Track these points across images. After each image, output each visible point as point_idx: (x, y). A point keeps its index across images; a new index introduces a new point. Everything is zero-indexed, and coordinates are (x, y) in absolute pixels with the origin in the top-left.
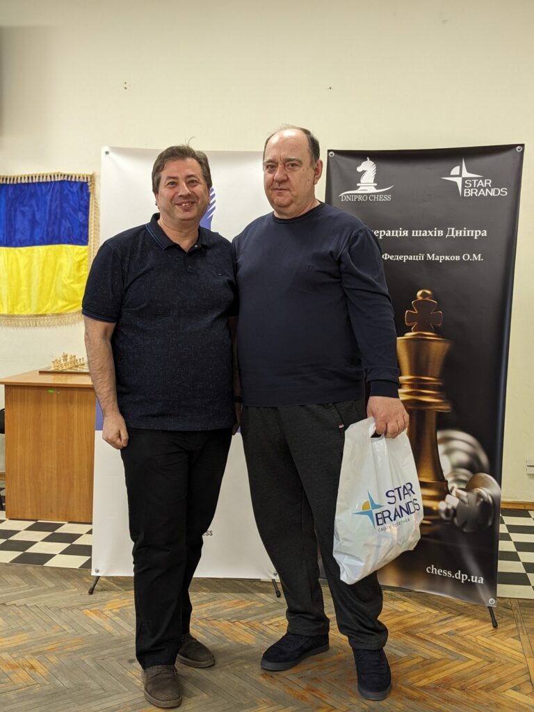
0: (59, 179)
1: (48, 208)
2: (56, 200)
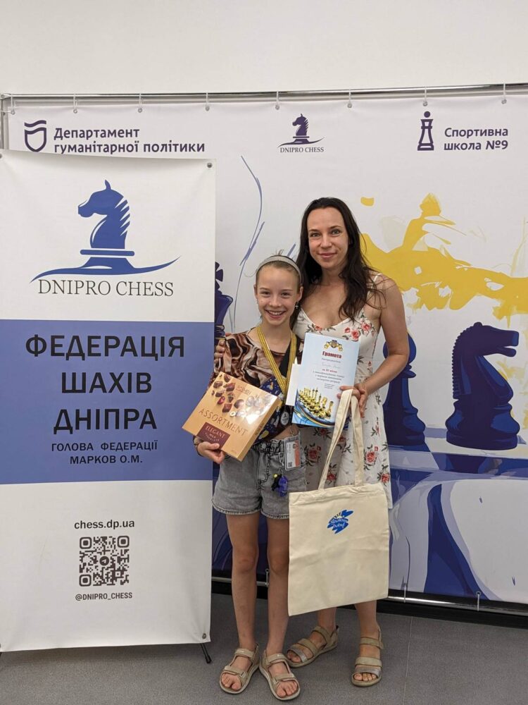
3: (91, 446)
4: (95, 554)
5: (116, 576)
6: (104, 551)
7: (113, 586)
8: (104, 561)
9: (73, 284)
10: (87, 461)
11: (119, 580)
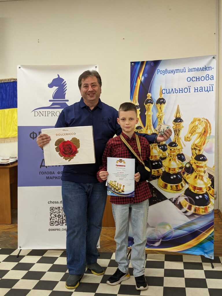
0: (12, 81)
1: (8, 93)
2: (11, 89)
3: (54, 173)
4: (56, 213)
5: (64, 222)
6: (59, 212)
7: (62, 226)
8: (59, 216)
9: (47, 113)
10: (52, 178)
11: (65, 224)
